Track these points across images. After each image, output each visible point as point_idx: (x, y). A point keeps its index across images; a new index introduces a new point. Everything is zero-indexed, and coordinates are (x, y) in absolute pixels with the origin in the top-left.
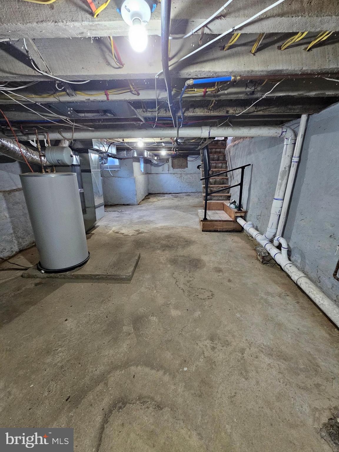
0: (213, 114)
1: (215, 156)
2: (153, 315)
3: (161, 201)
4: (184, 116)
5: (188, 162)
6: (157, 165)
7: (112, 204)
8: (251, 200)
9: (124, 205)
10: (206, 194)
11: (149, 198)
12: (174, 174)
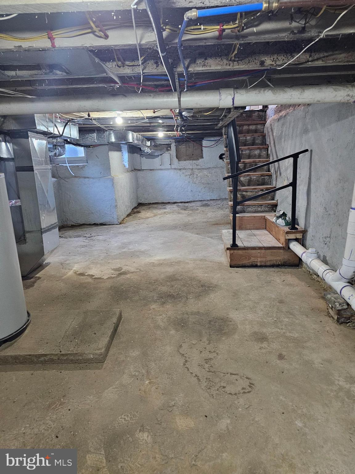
0: (237, 67)
1: (248, 138)
2: (142, 430)
3: (159, 216)
4: (189, 71)
5: (204, 149)
6: (150, 156)
7: (75, 224)
8: (311, 210)
9: (96, 225)
10: (233, 203)
11: (139, 212)
12: (180, 169)
